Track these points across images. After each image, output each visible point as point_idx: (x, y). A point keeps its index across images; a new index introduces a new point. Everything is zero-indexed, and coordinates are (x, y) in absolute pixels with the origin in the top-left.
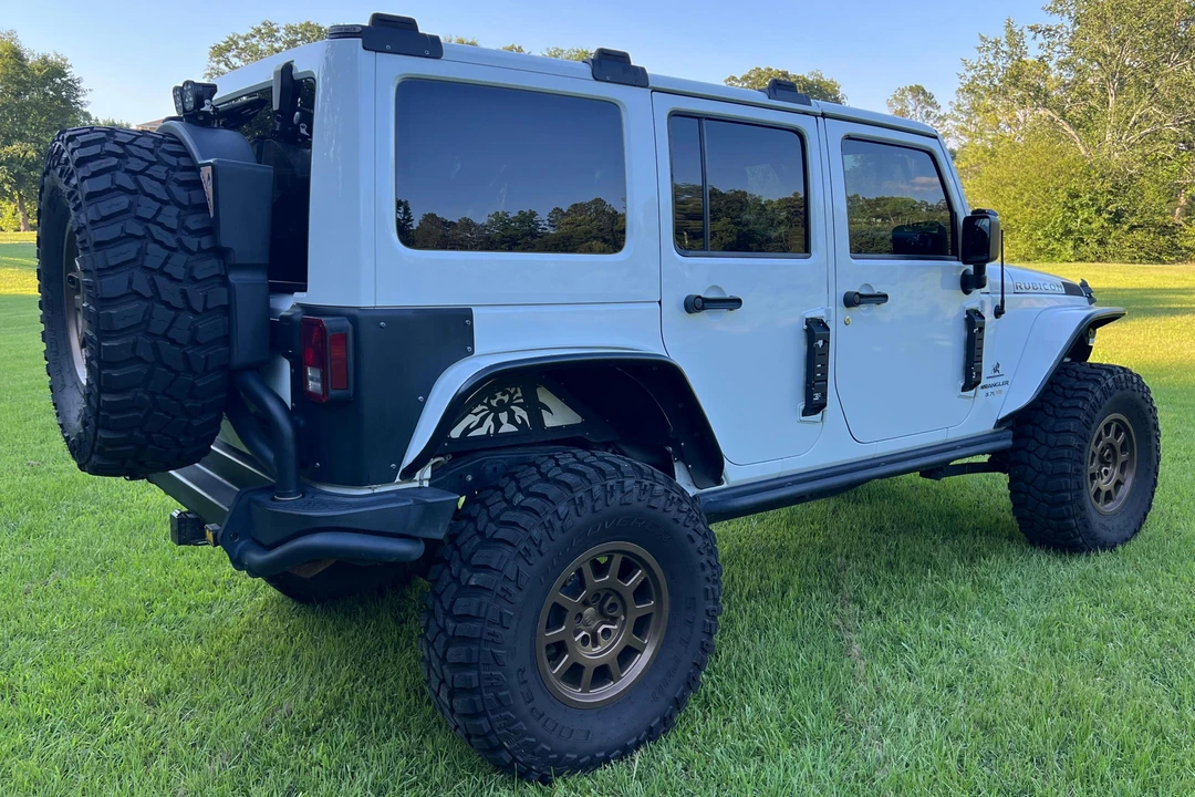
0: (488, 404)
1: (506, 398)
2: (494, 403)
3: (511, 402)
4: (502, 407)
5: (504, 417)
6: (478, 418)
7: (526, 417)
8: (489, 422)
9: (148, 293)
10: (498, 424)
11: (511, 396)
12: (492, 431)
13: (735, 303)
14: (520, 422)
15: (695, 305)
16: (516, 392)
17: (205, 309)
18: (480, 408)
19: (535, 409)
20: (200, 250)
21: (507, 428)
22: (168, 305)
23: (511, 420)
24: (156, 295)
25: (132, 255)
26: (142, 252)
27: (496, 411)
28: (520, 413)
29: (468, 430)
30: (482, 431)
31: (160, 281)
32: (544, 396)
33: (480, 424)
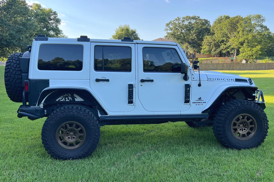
0: (64, 96)
1: (67, 95)
2: (65, 96)
3: (68, 96)
4: (66, 97)
5: (67, 98)
6: (61, 98)
7: (71, 99)
8: (64, 99)
9: (10, 76)
10: (65, 99)
11: (68, 95)
12: (64, 101)
13: (108, 80)
14: (70, 99)
15: (98, 80)
16: (69, 94)
17: (17, 78)
18: (62, 96)
19: (73, 98)
20: (18, 70)
21: (67, 100)
22: (12, 78)
23: (68, 99)
24: (11, 77)
25: (8, 71)
26: (10, 70)
27: (65, 97)
28: (70, 98)
29: (59, 100)
30: (62, 100)
31: (11, 74)
32: (75, 95)
33: (62, 99)
